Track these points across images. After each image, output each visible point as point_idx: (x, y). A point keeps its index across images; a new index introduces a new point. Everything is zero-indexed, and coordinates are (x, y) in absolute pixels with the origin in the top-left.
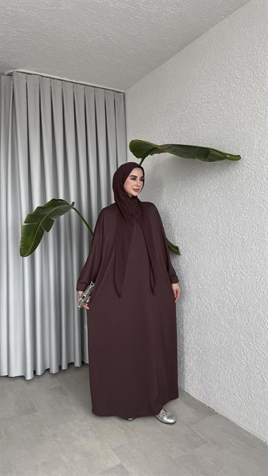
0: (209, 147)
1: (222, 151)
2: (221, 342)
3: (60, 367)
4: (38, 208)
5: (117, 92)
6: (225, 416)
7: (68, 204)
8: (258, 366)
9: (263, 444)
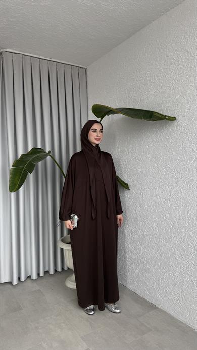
0: (151, 110)
1: (161, 113)
2: (161, 255)
3: (39, 274)
4: (23, 155)
5: (81, 68)
6: (164, 309)
7: (46, 152)
8: (188, 273)
9: (193, 330)
